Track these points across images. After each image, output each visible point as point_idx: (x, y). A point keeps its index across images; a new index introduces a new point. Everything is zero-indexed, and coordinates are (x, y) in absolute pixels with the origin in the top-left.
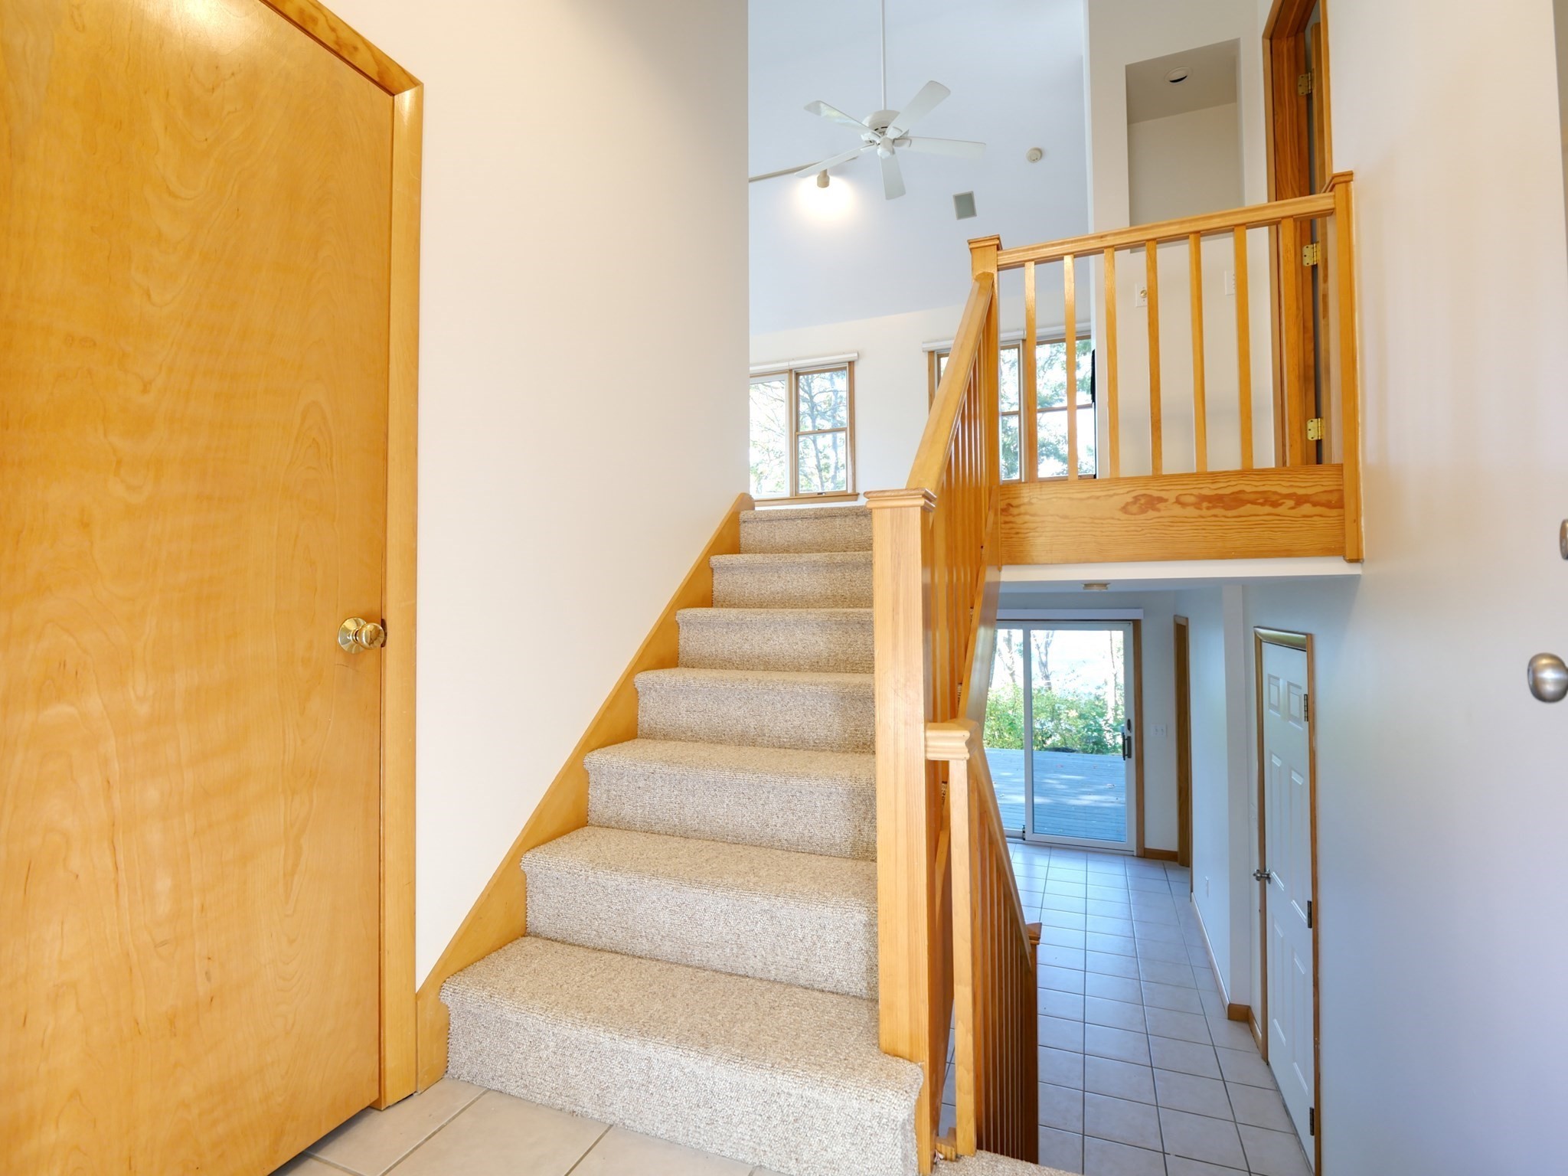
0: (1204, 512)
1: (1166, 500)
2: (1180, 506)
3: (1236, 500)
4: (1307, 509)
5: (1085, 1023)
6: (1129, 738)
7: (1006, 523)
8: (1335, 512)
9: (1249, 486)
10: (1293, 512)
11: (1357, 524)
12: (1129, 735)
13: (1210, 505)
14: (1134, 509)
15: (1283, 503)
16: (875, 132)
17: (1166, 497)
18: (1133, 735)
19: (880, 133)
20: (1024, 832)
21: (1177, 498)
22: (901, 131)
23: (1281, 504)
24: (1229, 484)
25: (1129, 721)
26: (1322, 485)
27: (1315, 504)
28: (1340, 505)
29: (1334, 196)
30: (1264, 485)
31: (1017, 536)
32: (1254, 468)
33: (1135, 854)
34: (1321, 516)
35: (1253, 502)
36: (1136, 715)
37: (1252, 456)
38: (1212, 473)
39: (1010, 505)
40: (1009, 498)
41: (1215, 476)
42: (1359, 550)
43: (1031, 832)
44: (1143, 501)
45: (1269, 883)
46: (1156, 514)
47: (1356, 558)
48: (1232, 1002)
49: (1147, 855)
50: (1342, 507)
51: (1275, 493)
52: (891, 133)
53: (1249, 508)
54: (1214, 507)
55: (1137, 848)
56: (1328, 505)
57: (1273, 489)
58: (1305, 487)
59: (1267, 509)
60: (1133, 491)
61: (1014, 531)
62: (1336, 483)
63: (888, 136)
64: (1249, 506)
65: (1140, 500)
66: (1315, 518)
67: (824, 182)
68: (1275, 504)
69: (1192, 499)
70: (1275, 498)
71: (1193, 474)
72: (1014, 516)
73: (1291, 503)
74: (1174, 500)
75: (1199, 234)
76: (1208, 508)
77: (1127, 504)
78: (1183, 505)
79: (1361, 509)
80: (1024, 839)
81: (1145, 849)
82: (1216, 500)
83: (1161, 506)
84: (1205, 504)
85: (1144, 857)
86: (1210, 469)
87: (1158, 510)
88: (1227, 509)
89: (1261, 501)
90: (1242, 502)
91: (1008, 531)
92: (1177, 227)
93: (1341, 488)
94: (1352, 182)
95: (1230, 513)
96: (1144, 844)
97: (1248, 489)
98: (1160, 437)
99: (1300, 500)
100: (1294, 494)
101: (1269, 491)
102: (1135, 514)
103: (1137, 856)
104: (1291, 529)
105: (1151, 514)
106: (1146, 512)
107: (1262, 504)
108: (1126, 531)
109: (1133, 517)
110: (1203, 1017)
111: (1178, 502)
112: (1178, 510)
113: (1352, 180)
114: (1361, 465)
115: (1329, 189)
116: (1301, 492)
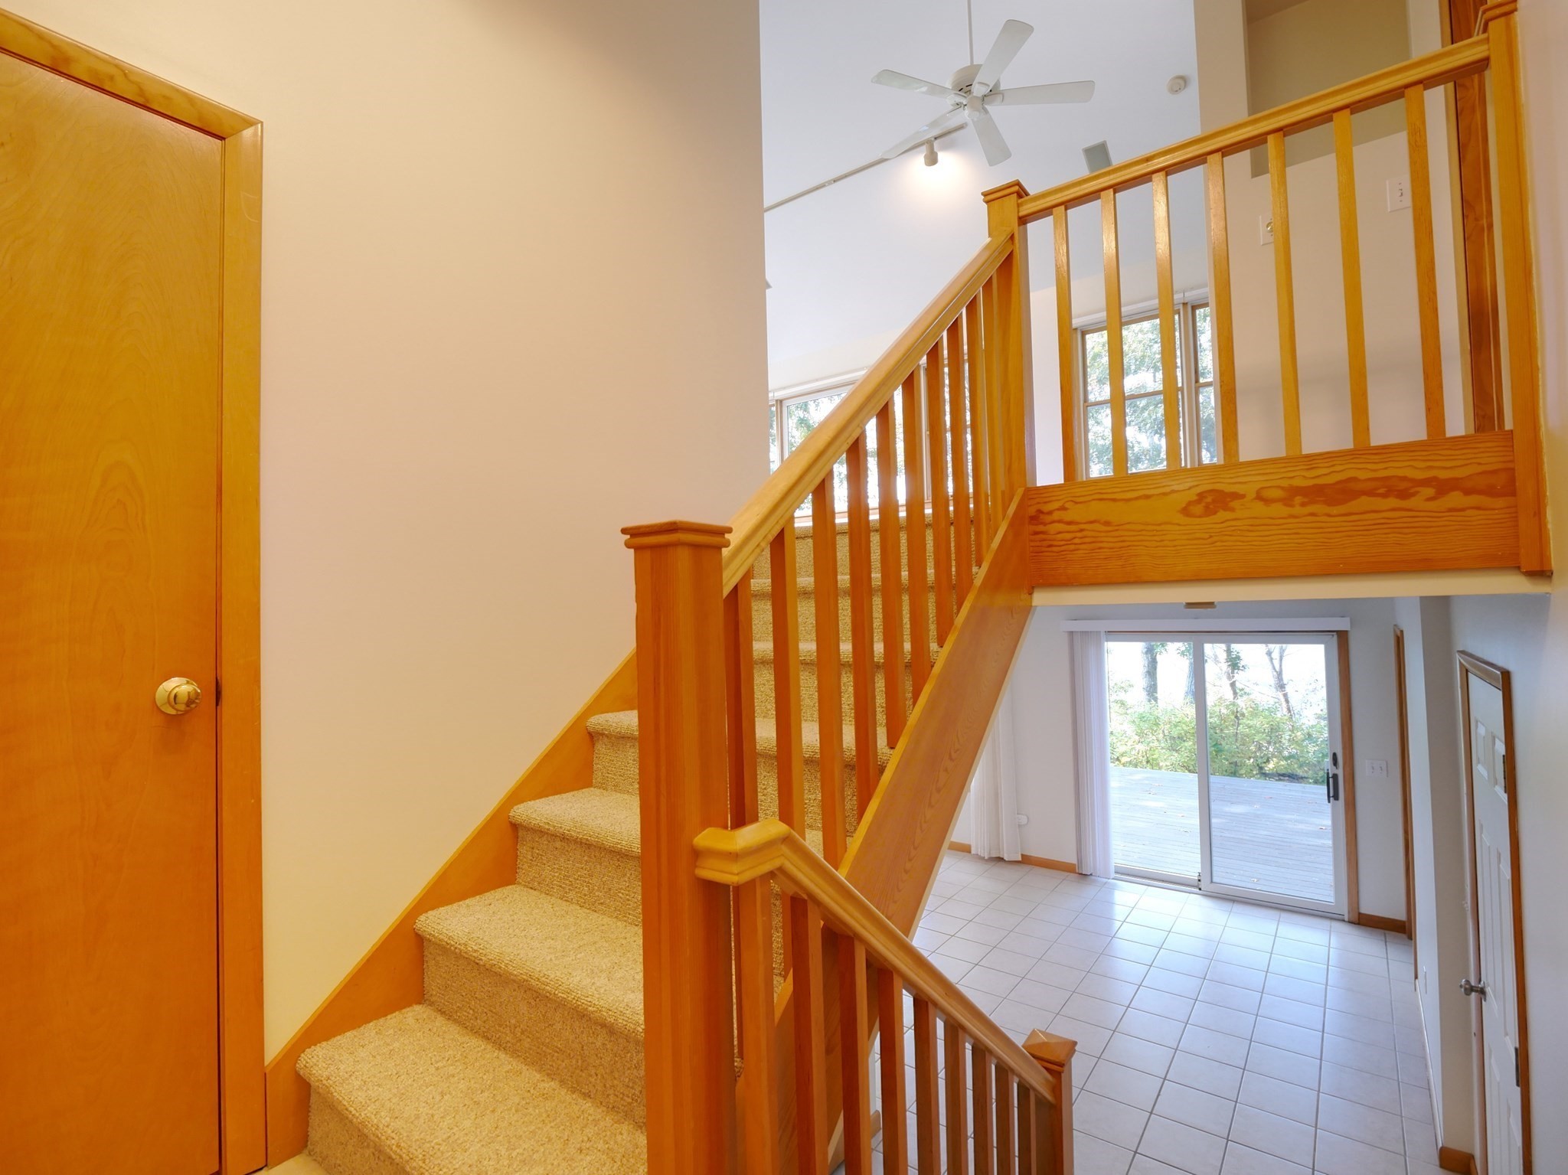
0: (1298, 510)
1: (1243, 496)
2: (1262, 503)
3: (1341, 493)
4: (1456, 499)
5: (1228, 1140)
6: (1335, 777)
7: (1036, 533)
8: (1500, 502)
9: (1363, 472)
10: (1432, 505)
11: (1540, 519)
12: (1336, 772)
13: (1306, 500)
14: (1198, 509)
15: (1417, 492)
16: (959, 93)
17: (1242, 492)
18: (1340, 772)
19: (965, 93)
20: (1199, 880)
21: (1258, 492)
22: (988, 85)
23: (1413, 495)
24: (1332, 469)
25: (1335, 756)
26: (1479, 464)
27: (1468, 492)
28: (1510, 490)
29: (1488, 39)
30: (1386, 468)
31: (1050, 549)
32: (1372, 445)
33: (1346, 919)
34: (1478, 508)
35: (1370, 493)
36: (1344, 748)
37: (1368, 429)
38: (1307, 456)
39: (1040, 512)
40: (1039, 503)
41: (1312, 458)
42: (1543, 554)
43: (1210, 881)
44: (1209, 499)
45: (1485, 1001)
46: (1228, 515)
47: (1538, 569)
48: (1445, 1145)
49: (1364, 921)
50: (1513, 493)
51: (1404, 479)
52: (978, 90)
53: (1364, 502)
54: (1312, 502)
55: (1349, 912)
56: (1490, 492)
57: (1400, 473)
58: (1451, 468)
59: (1393, 502)
60: (1197, 486)
61: (1046, 543)
62: (1502, 459)
63: (974, 94)
64: (1364, 499)
65: (1206, 497)
66: (1469, 512)
67: (932, 160)
68: (1404, 495)
69: (1277, 494)
70: (1403, 485)
71: (1281, 459)
72: (1045, 524)
73: (1429, 492)
74: (1254, 495)
75: (1281, 133)
76: (1303, 505)
77: (1190, 503)
78: (1267, 501)
79: (1545, 496)
80: (1200, 889)
81: (1360, 914)
82: (1316, 493)
83: (1235, 504)
84: (1298, 499)
85: (1359, 924)
86: (1306, 451)
87: (1232, 510)
88: (1330, 505)
89: (1382, 491)
90: (1354, 494)
91: (1038, 544)
92: (1249, 128)
93: (1510, 465)
94: (1516, 13)
95: (1335, 510)
96: (1358, 908)
97: (1362, 475)
98: (1234, 412)
99: (1443, 487)
100: (1435, 479)
101: (1394, 476)
102: (1200, 517)
103: (1350, 922)
104: (1432, 530)
105: (1222, 515)
106: (1215, 513)
107: (1385, 496)
108: (1188, 539)
109: (1198, 521)
110: (1403, 1158)
111: (1259, 497)
112: (1259, 509)
113: (1516, 10)
114: (1543, 429)
115: (1480, 32)
116: (1443, 475)
